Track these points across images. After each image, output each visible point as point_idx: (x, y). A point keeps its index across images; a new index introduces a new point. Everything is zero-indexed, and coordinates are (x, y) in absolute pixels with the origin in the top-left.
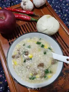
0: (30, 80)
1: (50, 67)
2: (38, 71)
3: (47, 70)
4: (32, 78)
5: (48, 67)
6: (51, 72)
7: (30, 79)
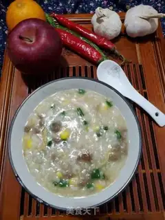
0: (56, 188)
1: (105, 165)
2: (77, 171)
3: (98, 171)
4: (61, 185)
5: (100, 164)
6: (105, 178)
7: (55, 185)
